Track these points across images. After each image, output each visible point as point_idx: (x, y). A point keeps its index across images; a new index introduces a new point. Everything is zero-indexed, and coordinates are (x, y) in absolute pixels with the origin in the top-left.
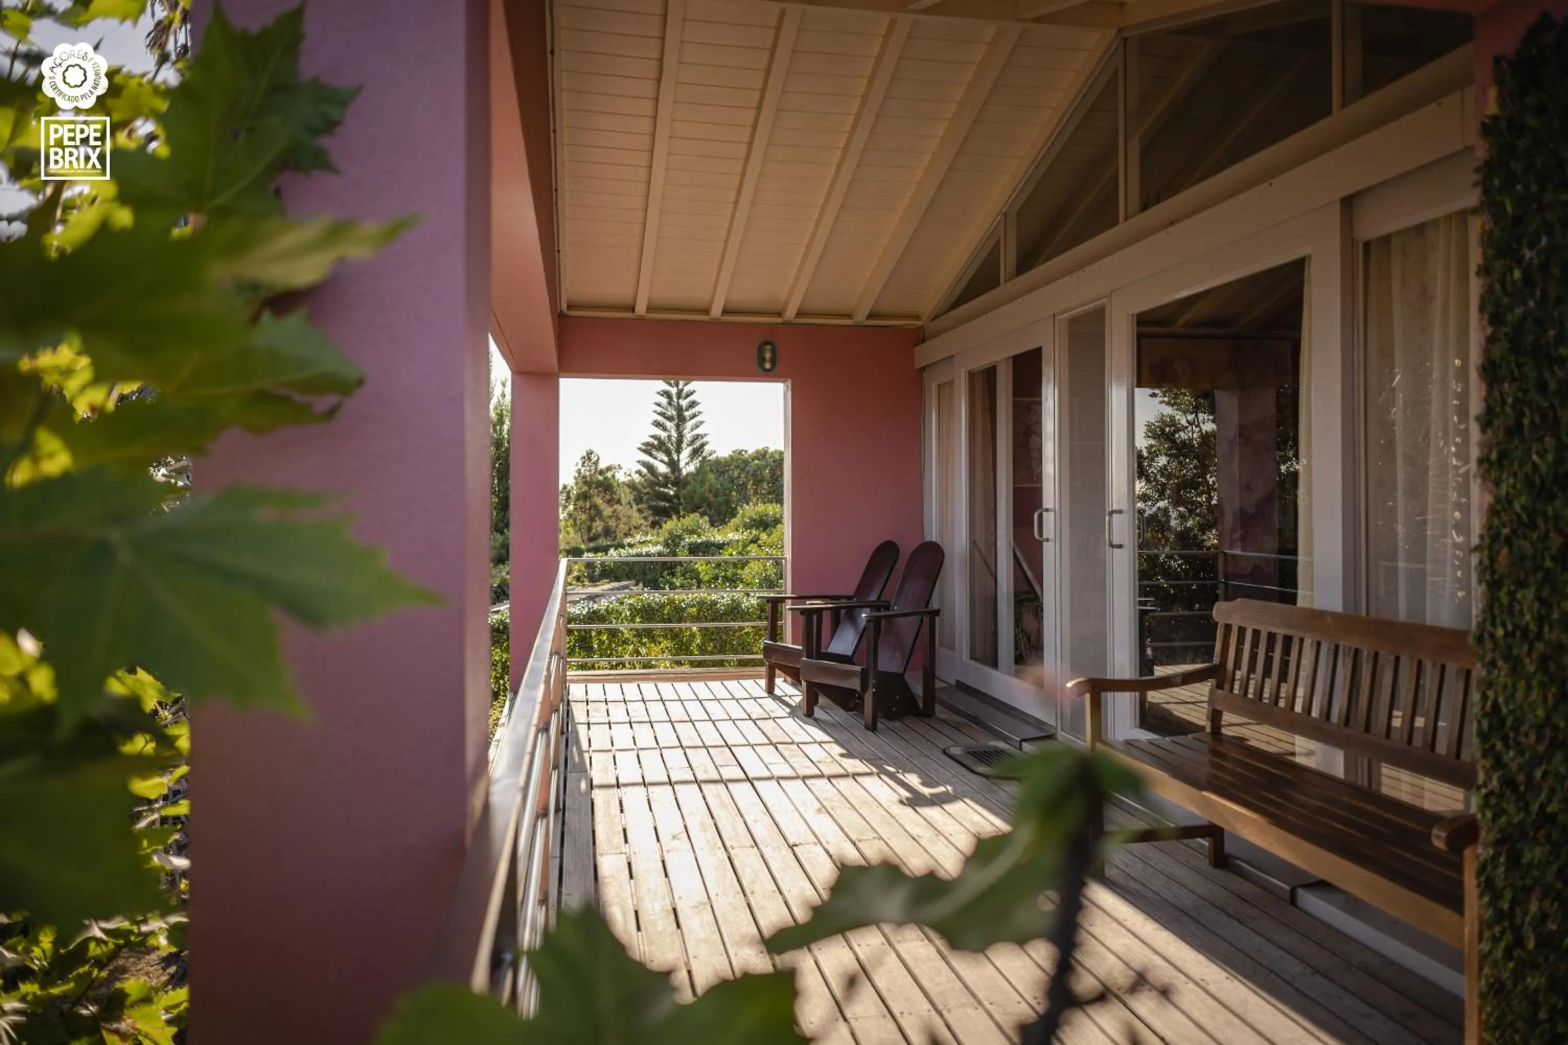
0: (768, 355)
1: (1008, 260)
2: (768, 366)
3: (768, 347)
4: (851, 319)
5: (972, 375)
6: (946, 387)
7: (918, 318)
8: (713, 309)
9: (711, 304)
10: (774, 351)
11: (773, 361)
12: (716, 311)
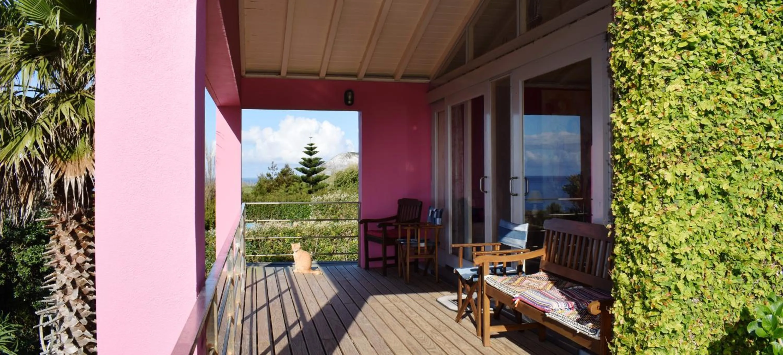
0: (350, 97)
1: (469, 52)
2: (349, 102)
3: (350, 93)
4: (393, 78)
5: (453, 108)
6: (441, 114)
7: (428, 78)
8: (322, 71)
9: (320, 71)
10: (353, 95)
11: (352, 100)
12: (323, 74)
